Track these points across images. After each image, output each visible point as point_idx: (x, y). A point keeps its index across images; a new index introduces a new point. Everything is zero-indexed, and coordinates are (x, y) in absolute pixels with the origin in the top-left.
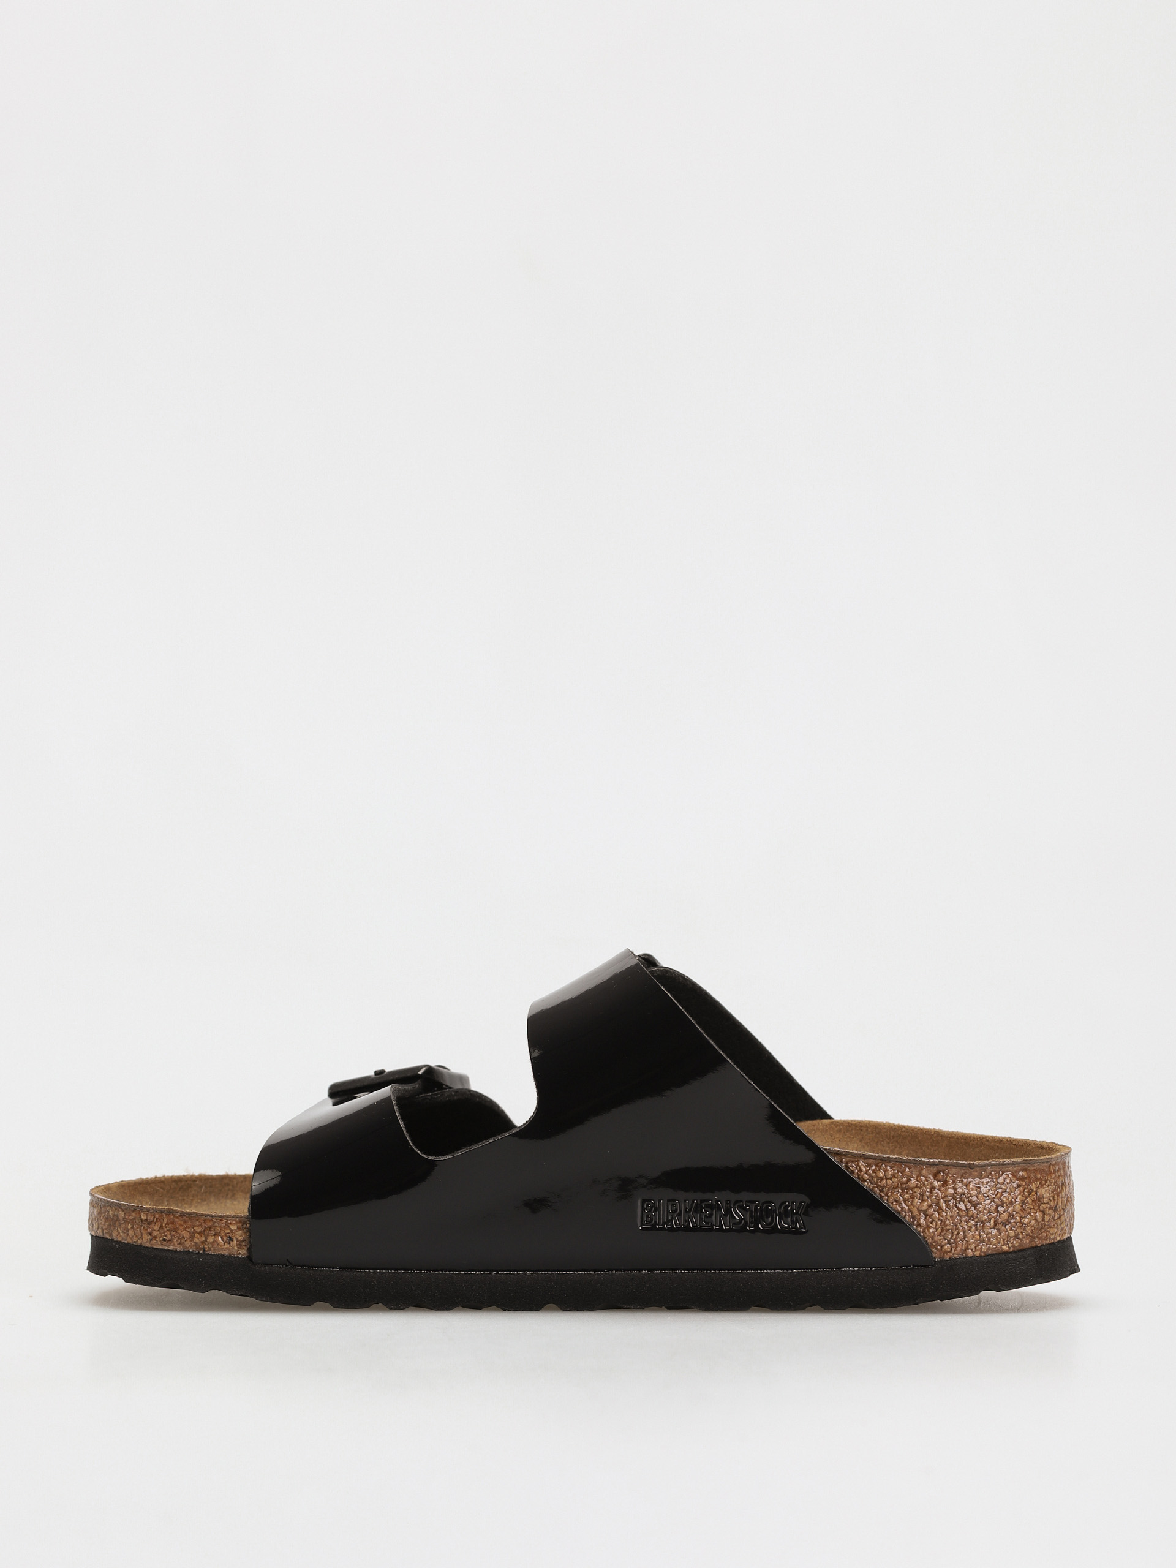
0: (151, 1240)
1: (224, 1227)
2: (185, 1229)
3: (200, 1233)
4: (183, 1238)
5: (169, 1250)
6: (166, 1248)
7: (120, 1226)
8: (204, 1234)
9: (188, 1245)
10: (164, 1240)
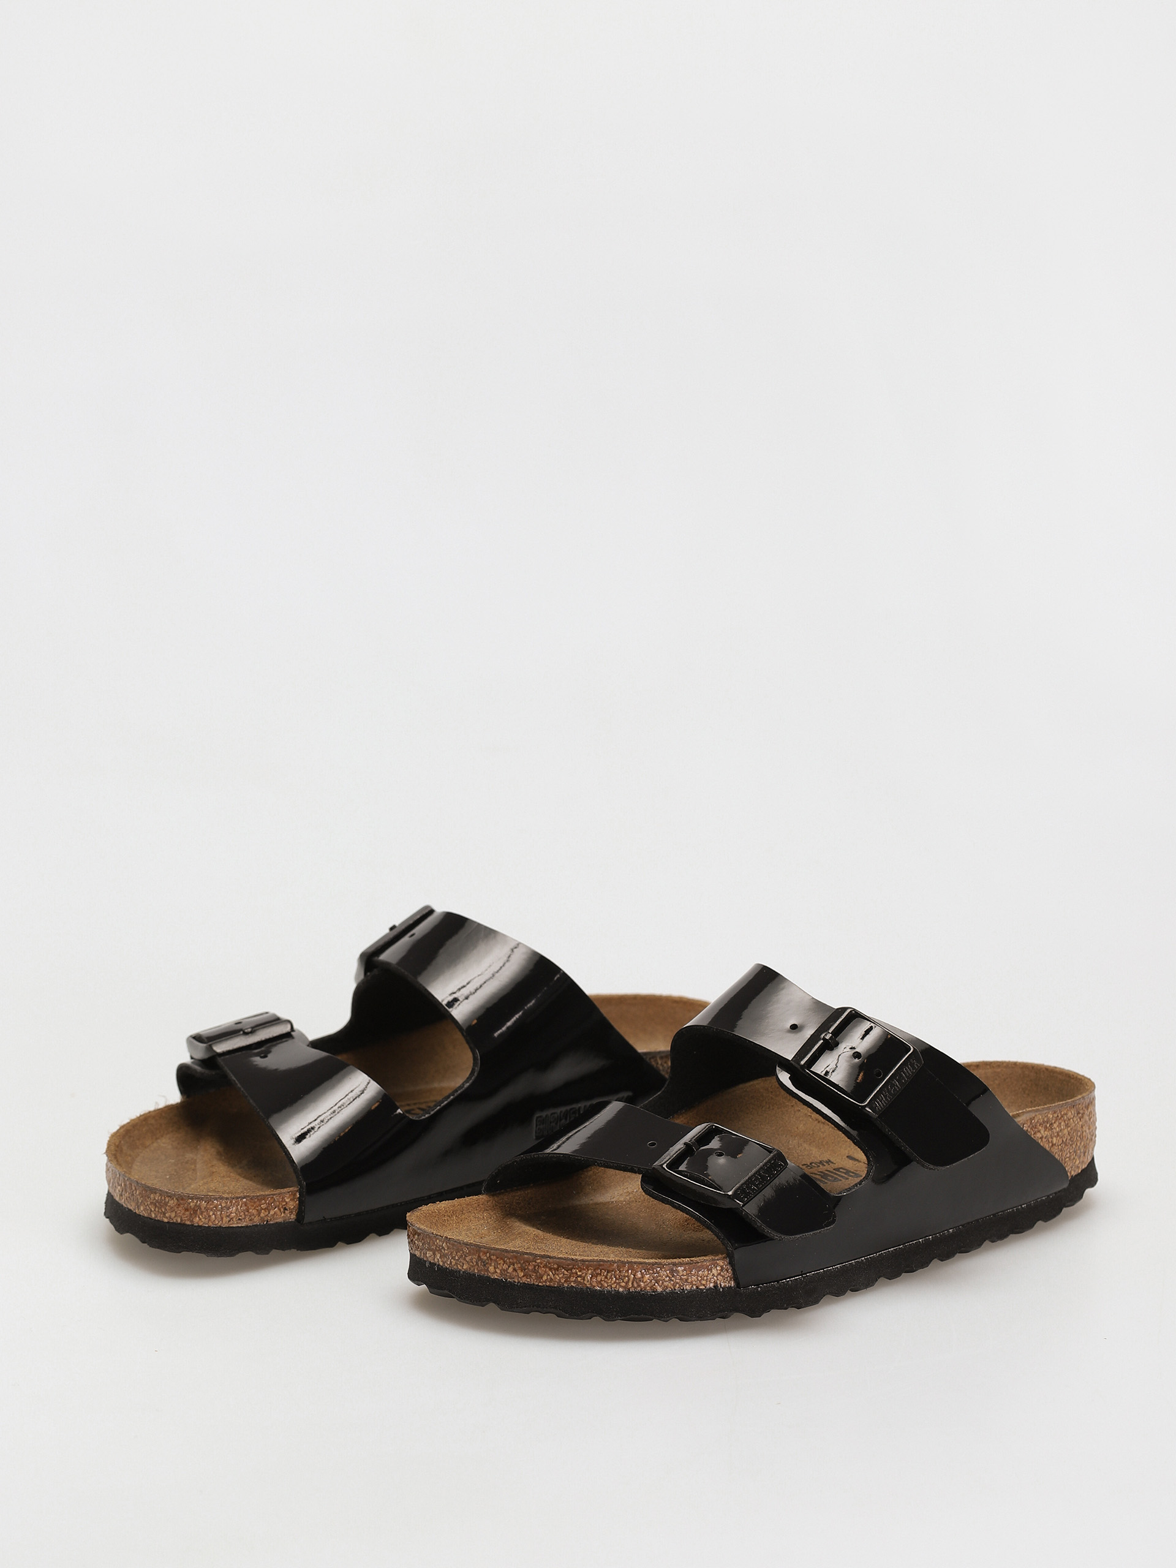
0: (229, 1221)
1: (282, 1201)
2: (255, 1209)
3: (265, 1209)
4: (253, 1215)
5: (242, 1227)
6: (240, 1225)
7: (202, 1213)
8: (268, 1209)
9: (257, 1221)
10: (239, 1219)
